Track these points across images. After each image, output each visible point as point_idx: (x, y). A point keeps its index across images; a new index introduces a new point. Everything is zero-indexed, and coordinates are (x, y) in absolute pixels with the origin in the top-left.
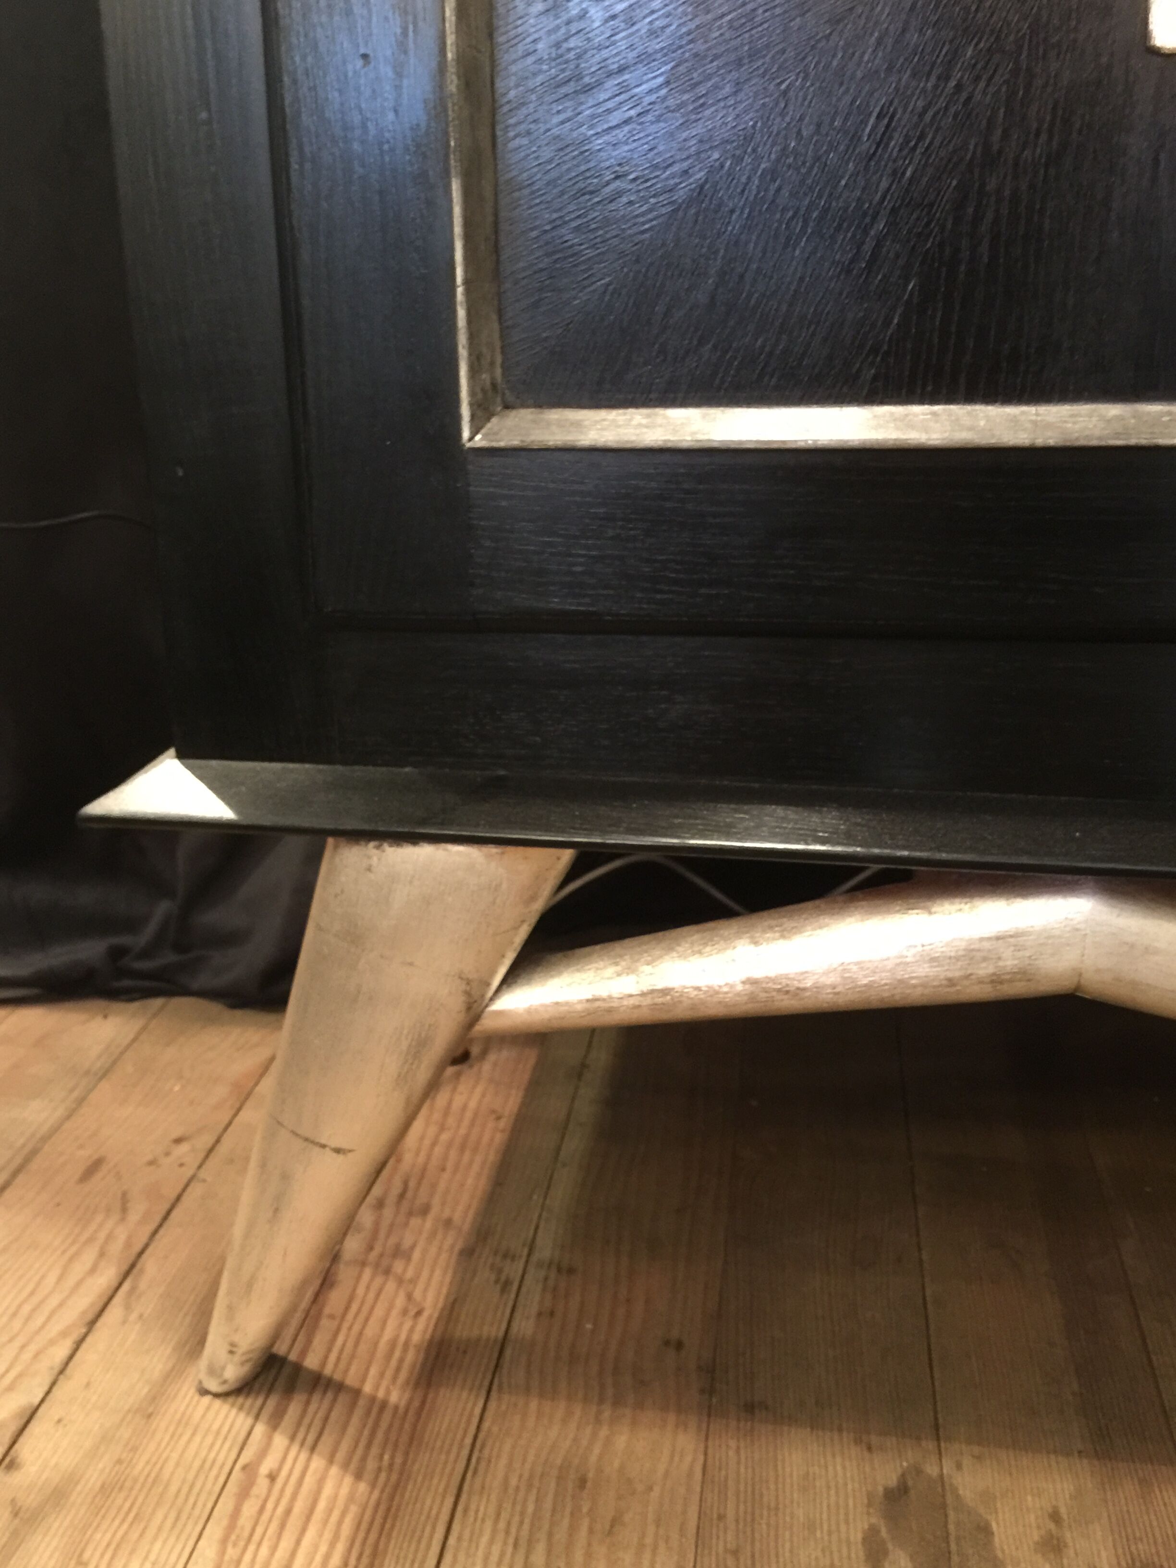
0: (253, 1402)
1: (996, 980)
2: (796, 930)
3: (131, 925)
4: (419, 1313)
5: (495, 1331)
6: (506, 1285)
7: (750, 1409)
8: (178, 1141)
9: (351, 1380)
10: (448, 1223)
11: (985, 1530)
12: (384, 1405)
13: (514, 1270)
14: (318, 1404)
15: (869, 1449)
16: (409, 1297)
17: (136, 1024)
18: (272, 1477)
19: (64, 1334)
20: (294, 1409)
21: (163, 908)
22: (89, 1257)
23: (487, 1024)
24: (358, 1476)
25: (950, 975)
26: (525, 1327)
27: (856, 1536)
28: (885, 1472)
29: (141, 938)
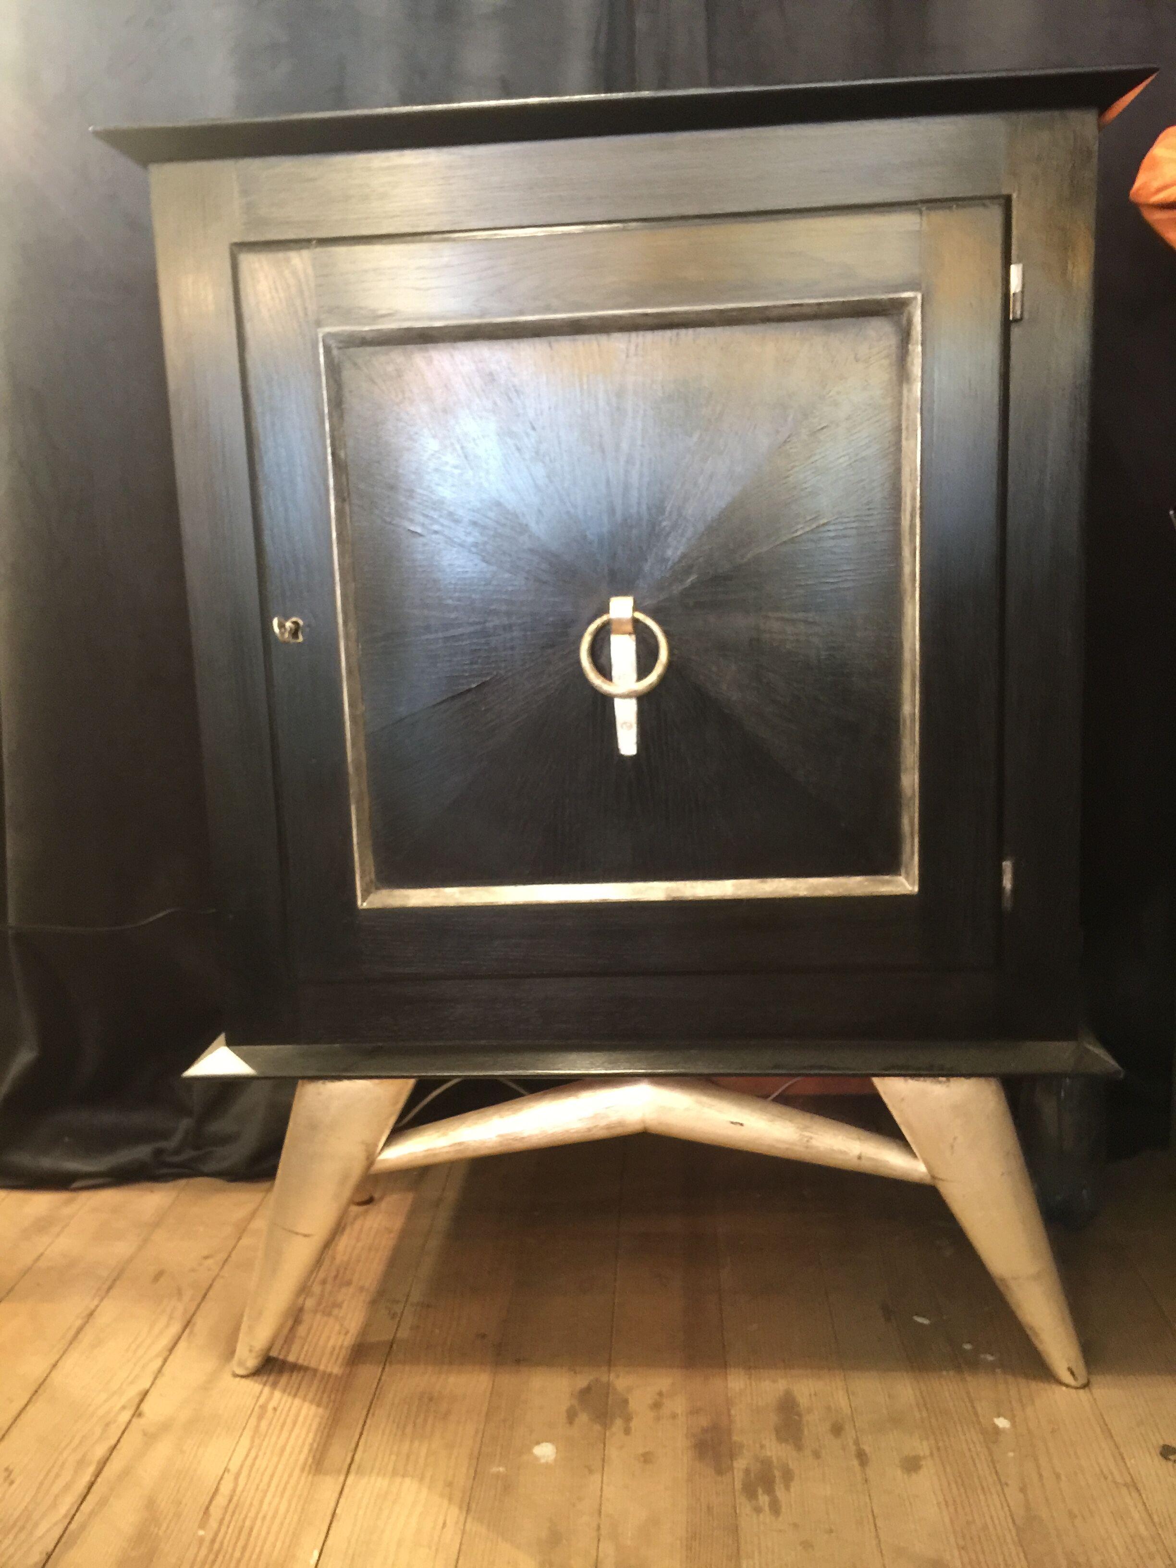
0: (262, 1378)
1: (608, 1127)
2: (521, 1109)
3: (165, 1135)
4: (347, 1333)
5: (387, 1337)
6: (393, 1316)
7: (518, 1362)
8: (206, 1258)
9: (313, 1365)
10: (362, 1289)
11: (626, 1402)
12: (330, 1375)
13: (398, 1309)
14: (296, 1377)
15: (575, 1373)
16: (342, 1325)
17: (174, 1194)
18: (275, 1409)
19: (157, 1356)
20: (284, 1380)
21: (185, 1124)
22: (164, 1319)
24: (318, 1405)
25: (588, 1126)
26: (404, 1333)
27: (564, 1408)
28: (582, 1381)
29: (172, 1143)
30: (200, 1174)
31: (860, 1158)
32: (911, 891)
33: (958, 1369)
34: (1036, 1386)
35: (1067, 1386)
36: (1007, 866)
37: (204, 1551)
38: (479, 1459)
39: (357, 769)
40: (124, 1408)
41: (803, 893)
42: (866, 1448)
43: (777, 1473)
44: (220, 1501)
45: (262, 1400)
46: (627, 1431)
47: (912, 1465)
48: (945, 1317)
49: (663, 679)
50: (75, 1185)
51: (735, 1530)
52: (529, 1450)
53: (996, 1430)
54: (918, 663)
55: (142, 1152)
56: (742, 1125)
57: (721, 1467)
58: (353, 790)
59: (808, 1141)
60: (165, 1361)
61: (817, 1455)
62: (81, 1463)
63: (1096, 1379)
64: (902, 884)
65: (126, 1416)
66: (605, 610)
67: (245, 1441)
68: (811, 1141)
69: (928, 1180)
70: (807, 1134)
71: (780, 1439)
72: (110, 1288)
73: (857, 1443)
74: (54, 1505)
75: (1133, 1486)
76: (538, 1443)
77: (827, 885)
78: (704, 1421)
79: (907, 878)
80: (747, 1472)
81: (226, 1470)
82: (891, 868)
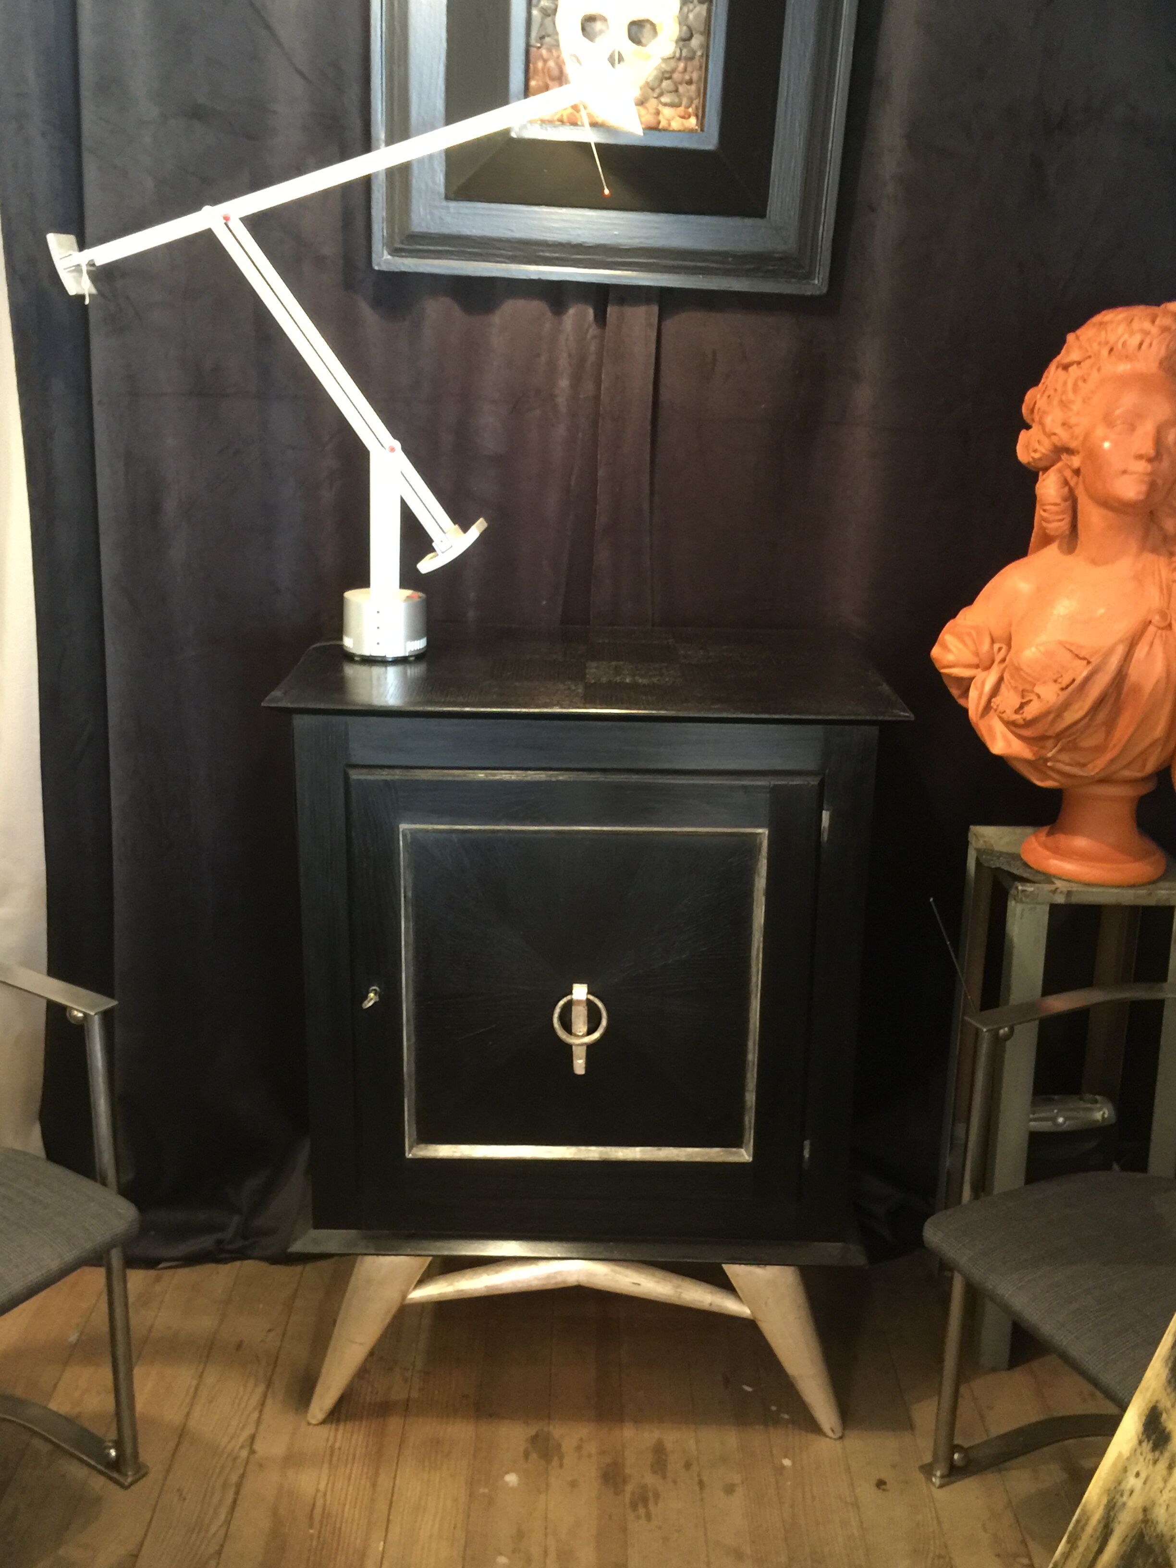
0: (330, 1423)
2: (500, 1271)
3: (222, 1228)
5: (404, 1396)
7: (491, 1416)
8: (270, 1331)
11: (560, 1445)
15: (527, 1424)
18: (339, 1449)
19: (255, 1409)
21: (236, 1219)
22: (252, 1381)
23: (407, 1302)
26: (415, 1395)
27: (522, 1449)
28: (532, 1431)
29: (229, 1234)
30: (250, 1258)
31: (711, 1304)
32: (748, 1160)
33: (766, 1424)
34: (812, 1437)
35: (831, 1438)
36: (807, 1143)
37: (315, 1543)
38: (471, 1484)
39: (409, 1076)
40: (242, 1447)
41: (683, 1159)
42: (705, 1479)
43: (651, 1494)
44: (318, 1511)
45: (330, 1443)
46: (561, 1466)
47: (730, 1489)
48: (763, 1386)
49: (603, 1036)
50: (161, 1266)
51: (624, 1530)
52: (503, 1477)
53: (783, 1467)
54: (757, 1034)
55: (206, 1242)
56: (639, 1284)
57: (618, 1491)
58: (407, 1089)
59: (680, 1295)
60: (261, 1412)
61: (675, 1482)
62: (225, 1486)
63: (847, 1432)
64: (743, 1155)
65: (244, 1453)
66: (571, 993)
67: (325, 1470)
68: (682, 1294)
69: (752, 1318)
70: (679, 1290)
71: (655, 1472)
72: (208, 1356)
73: (699, 1475)
74: (216, 1513)
75: (856, 1505)
76: (507, 1473)
77: (698, 1153)
78: (608, 1460)
79: (746, 1151)
80: (633, 1493)
81: (318, 1491)
82: (737, 1142)
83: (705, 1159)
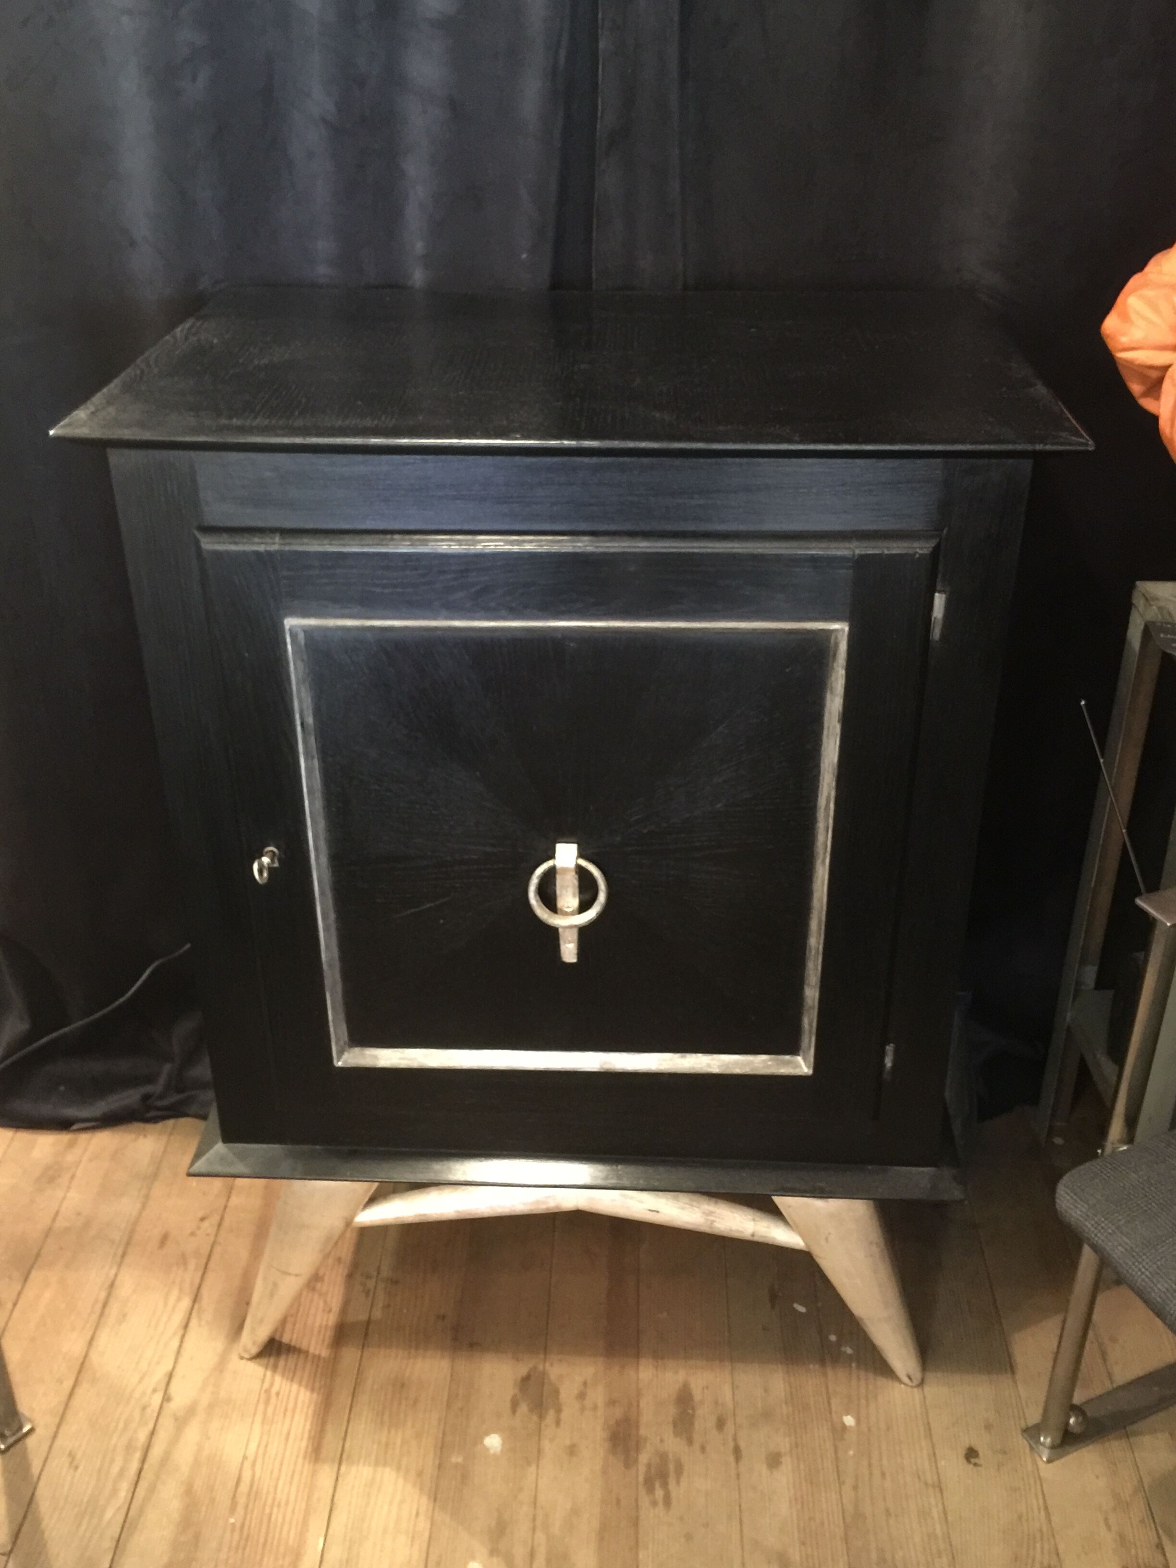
0: (264, 1361)
3: (150, 1079)
4: (330, 1311)
5: (363, 1317)
6: (367, 1293)
7: (472, 1346)
8: (202, 1219)
9: (304, 1346)
10: (339, 1260)
11: (557, 1392)
12: (319, 1357)
13: (371, 1284)
14: (292, 1359)
15: (518, 1359)
16: (325, 1302)
17: (164, 1139)
18: (278, 1394)
19: (175, 1334)
20: (282, 1363)
21: (167, 1068)
22: (175, 1293)
23: (354, 1223)
24: (313, 1390)
26: (378, 1314)
27: (508, 1399)
28: (522, 1369)
29: (157, 1088)
30: (185, 1115)
31: (753, 1235)
32: (806, 1073)
33: (822, 1362)
34: (881, 1381)
35: (905, 1384)
36: (890, 1049)
37: (236, 1537)
38: (443, 1448)
39: (330, 966)
40: (155, 1391)
41: (715, 1070)
42: (742, 1445)
43: (671, 1467)
44: (244, 1488)
45: (266, 1385)
46: (558, 1423)
47: (774, 1461)
48: (820, 1305)
49: (601, 916)
50: (75, 1127)
51: (635, 1522)
52: (481, 1439)
53: (844, 1427)
54: (824, 913)
55: (130, 1097)
56: (658, 1212)
57: (629, 1462)
58: (328, 982)
60: (183, 1336)
61: (703, 1449)
62: (129, 1448)
63: (930, 1376)
64: (800, 1067)
65: (157, 1399)
66: (552, 856)
67: (257, 1427)
68: (715, 1224)
69: (805, 1249)
70: (711, 1217)
71: (676, 1434)
72: (124, 1255)
73: (735, 1439)
74: (115, 1491)
75: (939, 1487)
76: (487, 1434)
77: (736, 1063)
78: (618, 1412)
79: (805, 1059)
80: (649, 1466)
81: (245, 1458)
82: (792, 1048)
83: (747, 1070)
